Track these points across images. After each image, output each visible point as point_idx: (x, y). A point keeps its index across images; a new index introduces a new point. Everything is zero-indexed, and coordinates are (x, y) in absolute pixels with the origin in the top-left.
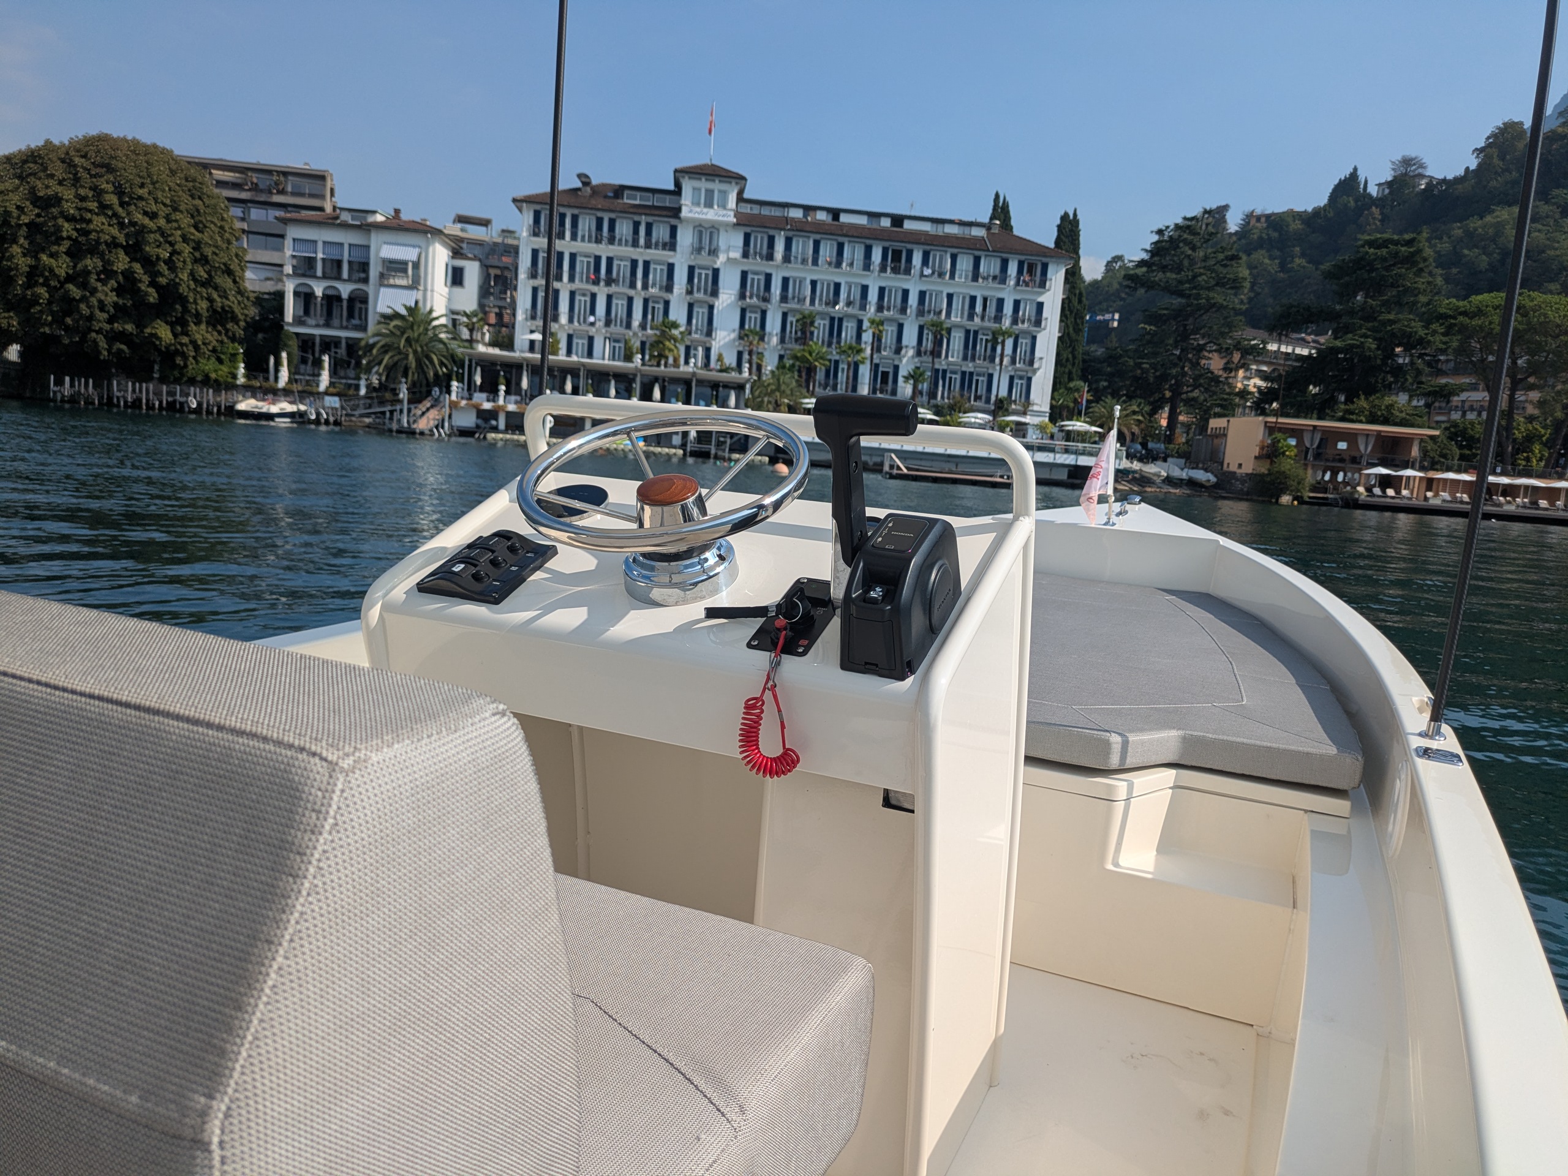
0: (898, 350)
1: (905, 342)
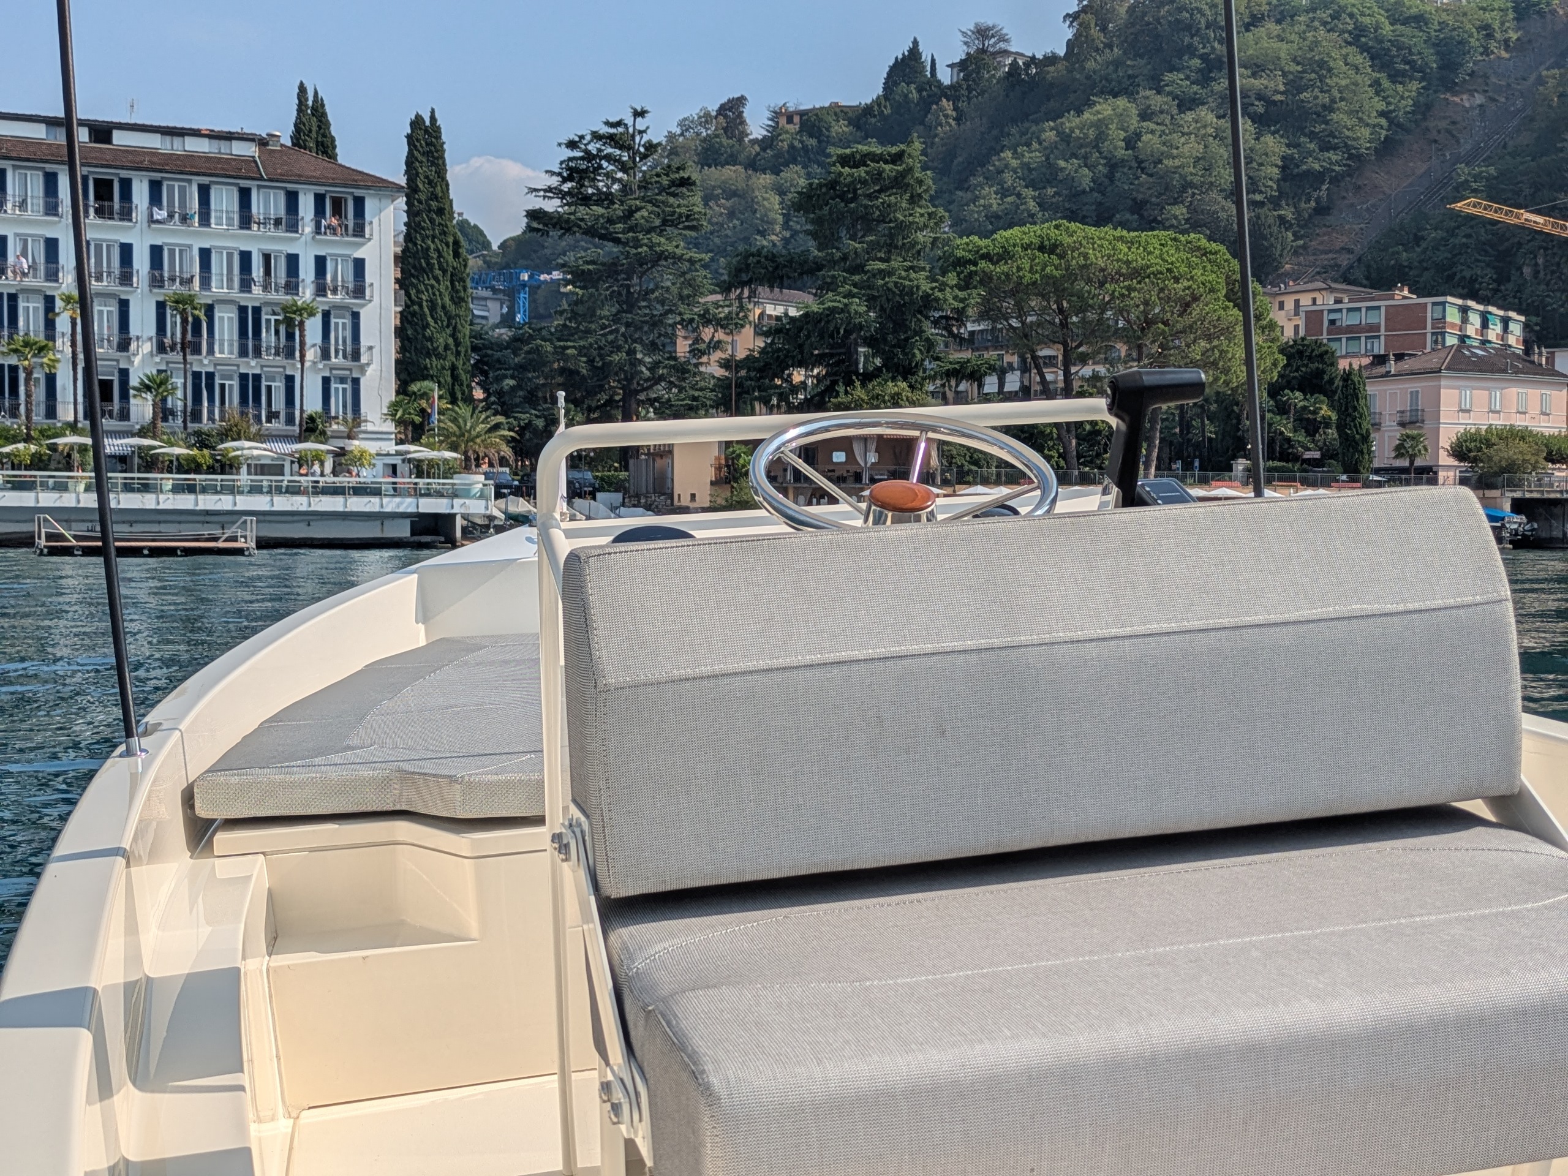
0: (124, 345)
1: (134, 330)
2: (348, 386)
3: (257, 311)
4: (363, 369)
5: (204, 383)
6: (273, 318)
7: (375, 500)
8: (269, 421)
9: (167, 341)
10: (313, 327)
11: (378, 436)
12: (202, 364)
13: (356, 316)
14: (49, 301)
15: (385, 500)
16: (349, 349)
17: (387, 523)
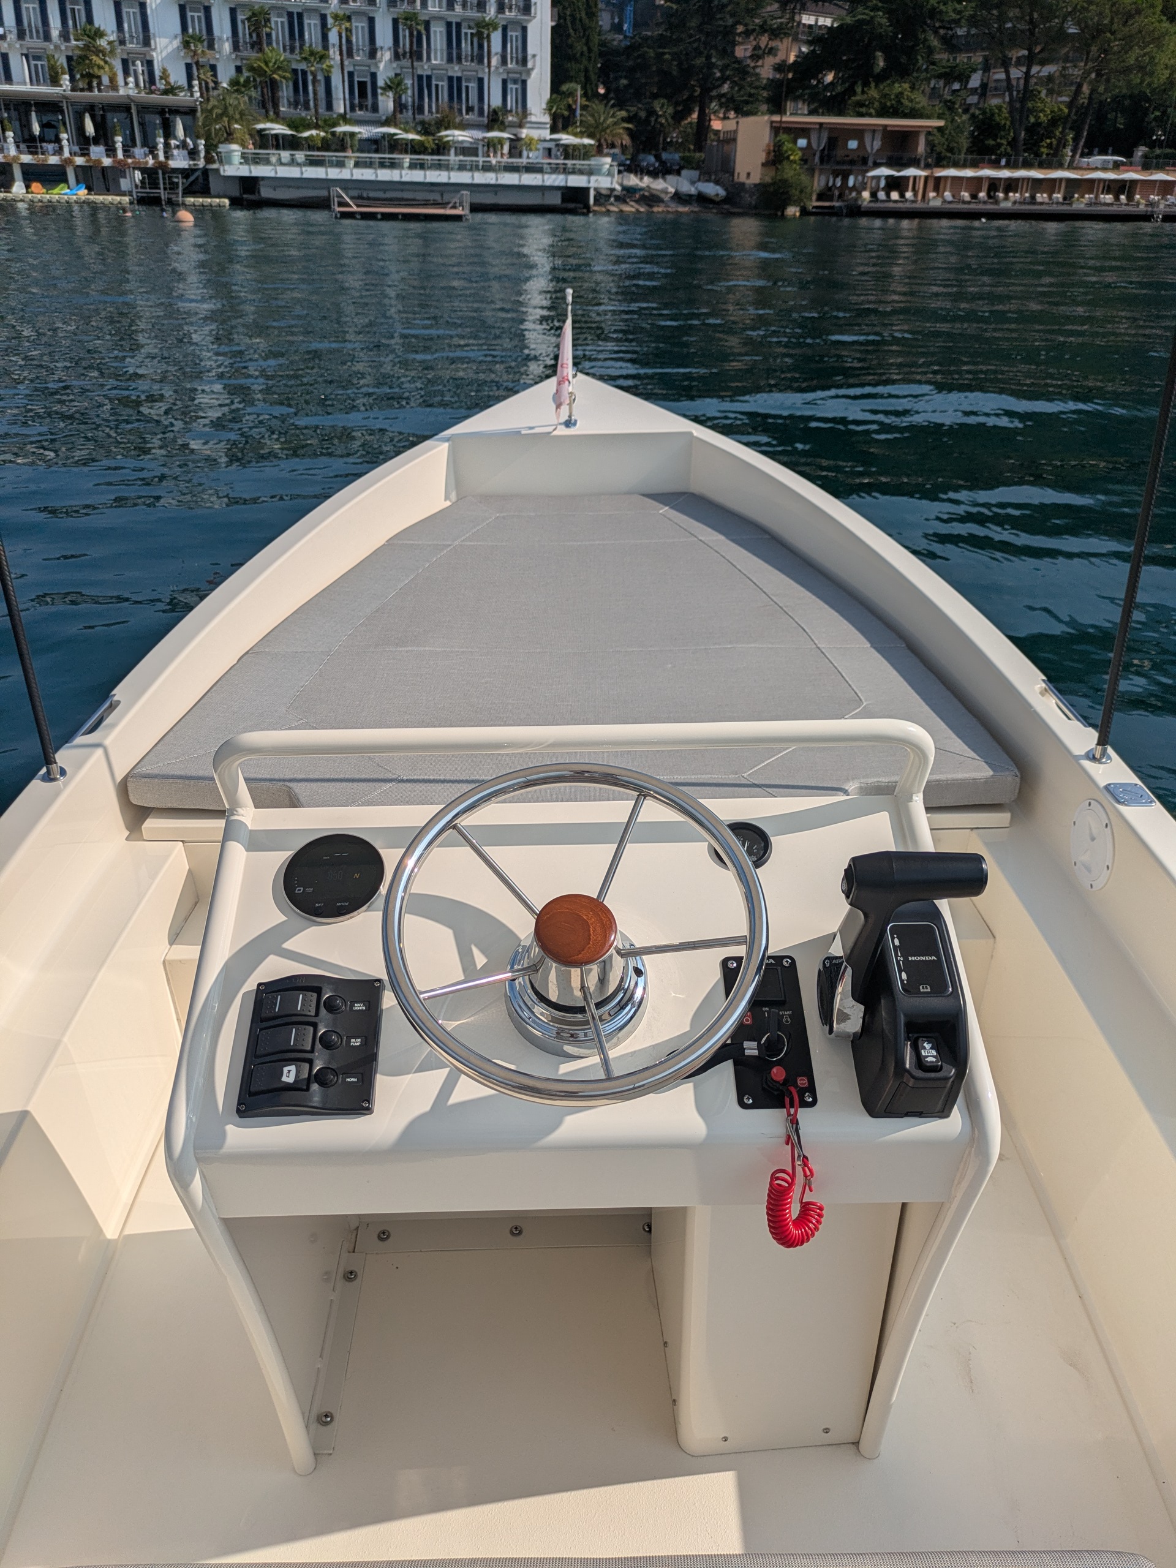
0: (373, 53)
1: (379, 42)
2: (519, 86)
3: (459, 25)
4: (529, 72)
5: (424, 83)
6: (469, 31)
7: (539, 176)
8: (467, 113)
9: (400, 51)
10: (496, 37)
11: (539, 125)
12: (423, 69)
13: (524, 30)
14: (323, 18)
15: (546, 176)
16: (520, 56)
17: (547, 193)
